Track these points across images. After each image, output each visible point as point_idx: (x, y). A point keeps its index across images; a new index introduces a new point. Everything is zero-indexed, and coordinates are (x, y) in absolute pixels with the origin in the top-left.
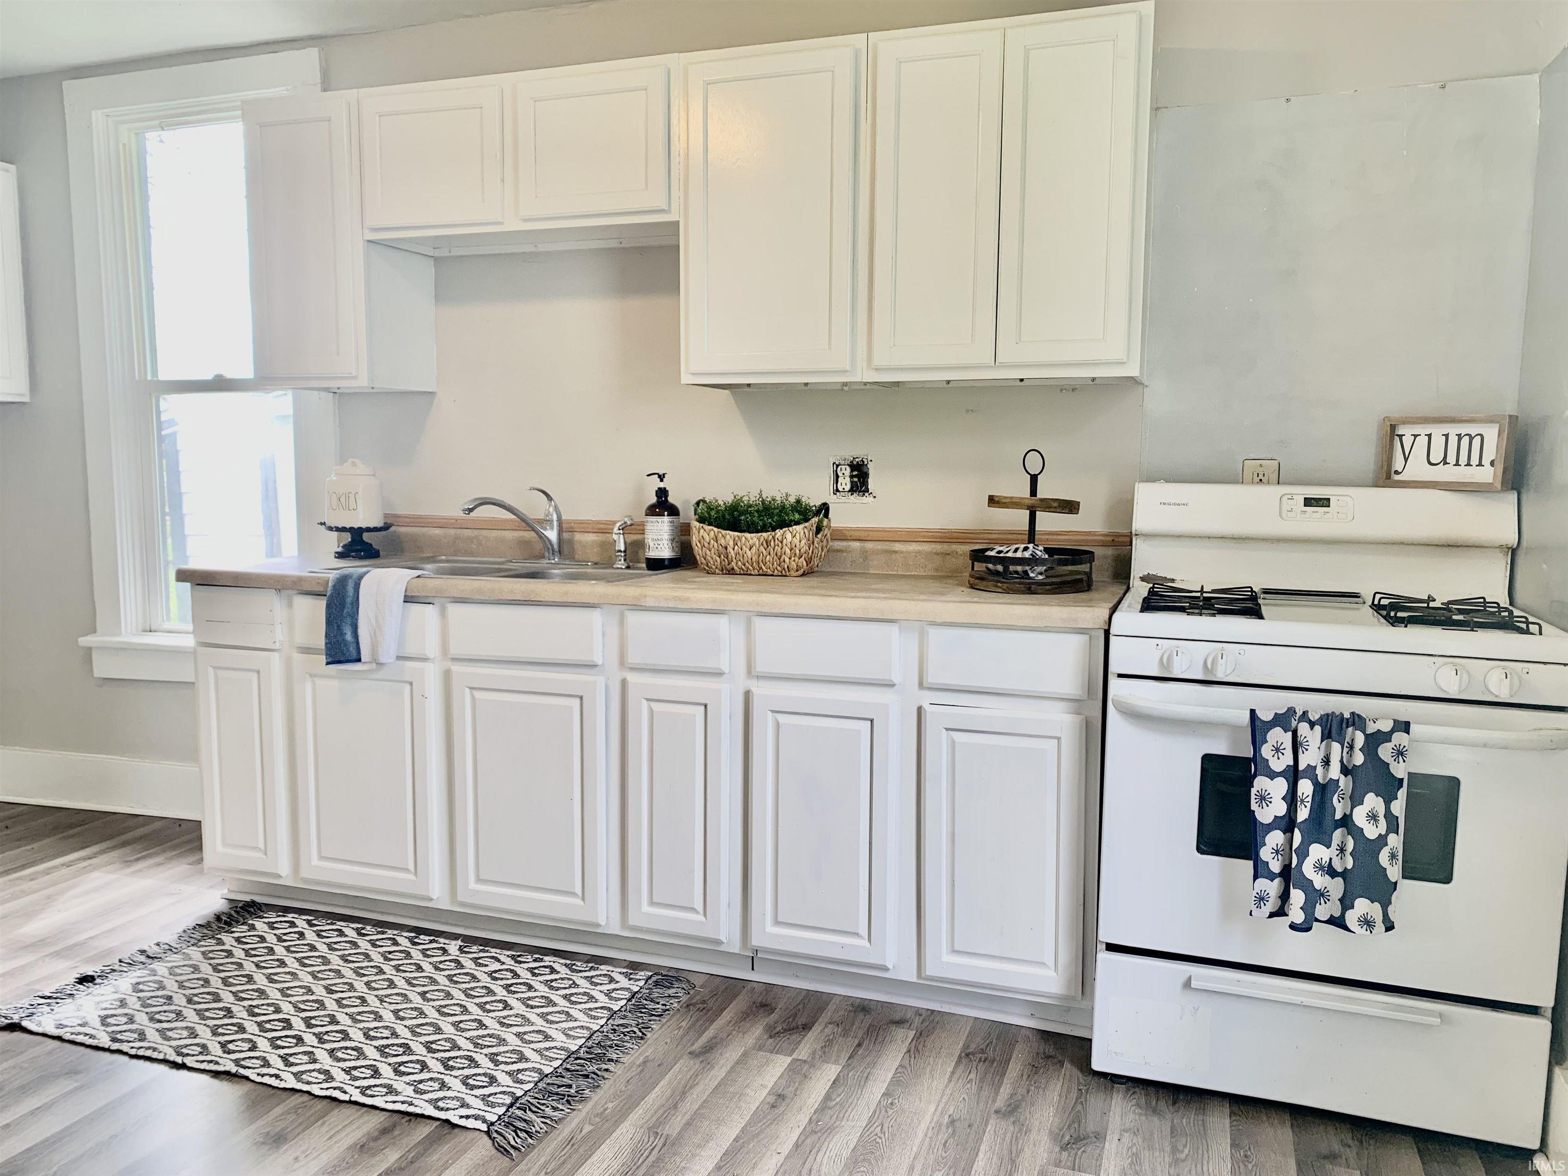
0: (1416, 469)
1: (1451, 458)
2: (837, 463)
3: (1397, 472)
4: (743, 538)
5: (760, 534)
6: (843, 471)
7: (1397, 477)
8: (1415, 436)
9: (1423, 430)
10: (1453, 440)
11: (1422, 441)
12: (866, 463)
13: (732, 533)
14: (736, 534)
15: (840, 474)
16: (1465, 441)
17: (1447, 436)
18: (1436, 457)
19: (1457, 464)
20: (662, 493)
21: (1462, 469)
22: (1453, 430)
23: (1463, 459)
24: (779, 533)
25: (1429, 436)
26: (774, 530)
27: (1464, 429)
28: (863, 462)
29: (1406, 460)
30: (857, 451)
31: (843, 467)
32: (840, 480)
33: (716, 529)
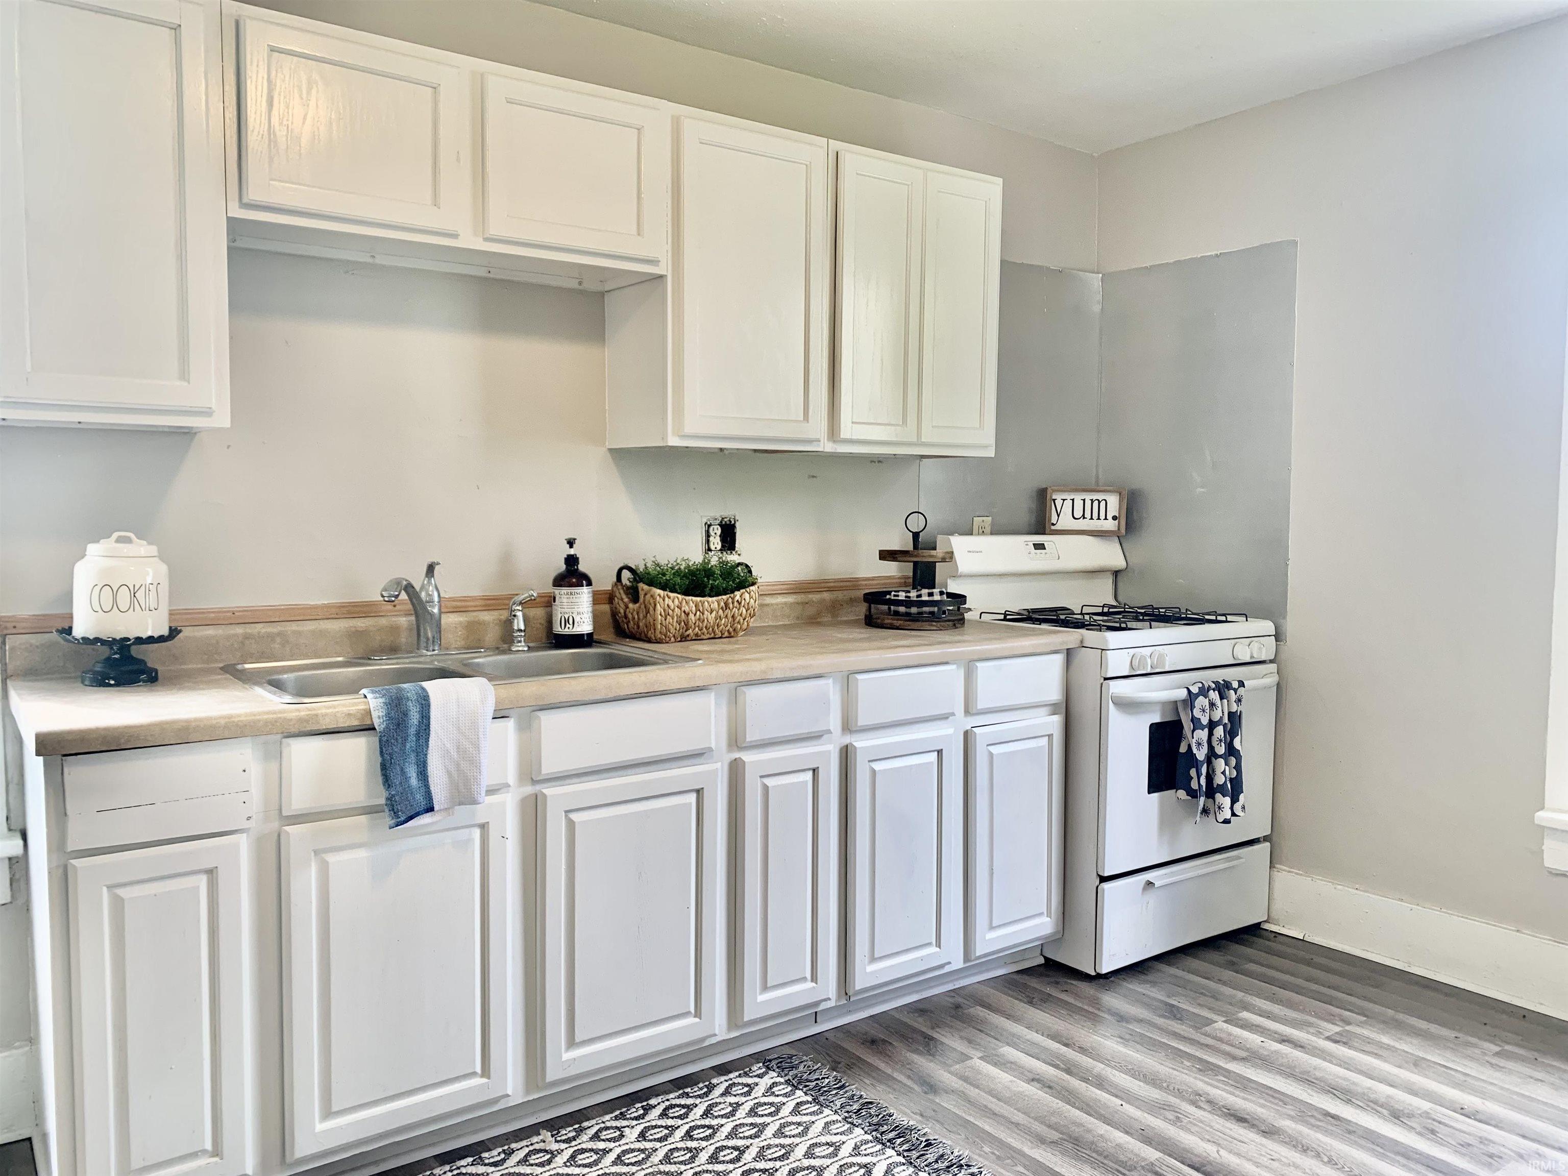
0: (1065, 521)
1: (1088, 515)
2: (709, 523)
3: (1053, 524)
4: (706, 603)
5: (720, 597)
6: (716, 531)
7: (1053, 528)
8: (1064, 500)
9: (1068, 496)
10: (1088, 503)
11: (1068, 503)
12: (733, 522)
13: (694, 598)
14: (698, 599)
15: (712, 533)
16: (1096, 504)
17: (1084, 500)
18: (1078, 514)
19: (1092, 519)
20: (571, 561)
21: (1095, 522)
22: (1088, 497)
23: (1095, 515)
24: (738, 594)
25: (1073, 500)
26: (732, 592)
27: (1095, 496)
28: (731, 522)
29: (1058, 516)
30: (726, 511)
31: (716, 527)
32: (711, 539)
33: (679, 596)
